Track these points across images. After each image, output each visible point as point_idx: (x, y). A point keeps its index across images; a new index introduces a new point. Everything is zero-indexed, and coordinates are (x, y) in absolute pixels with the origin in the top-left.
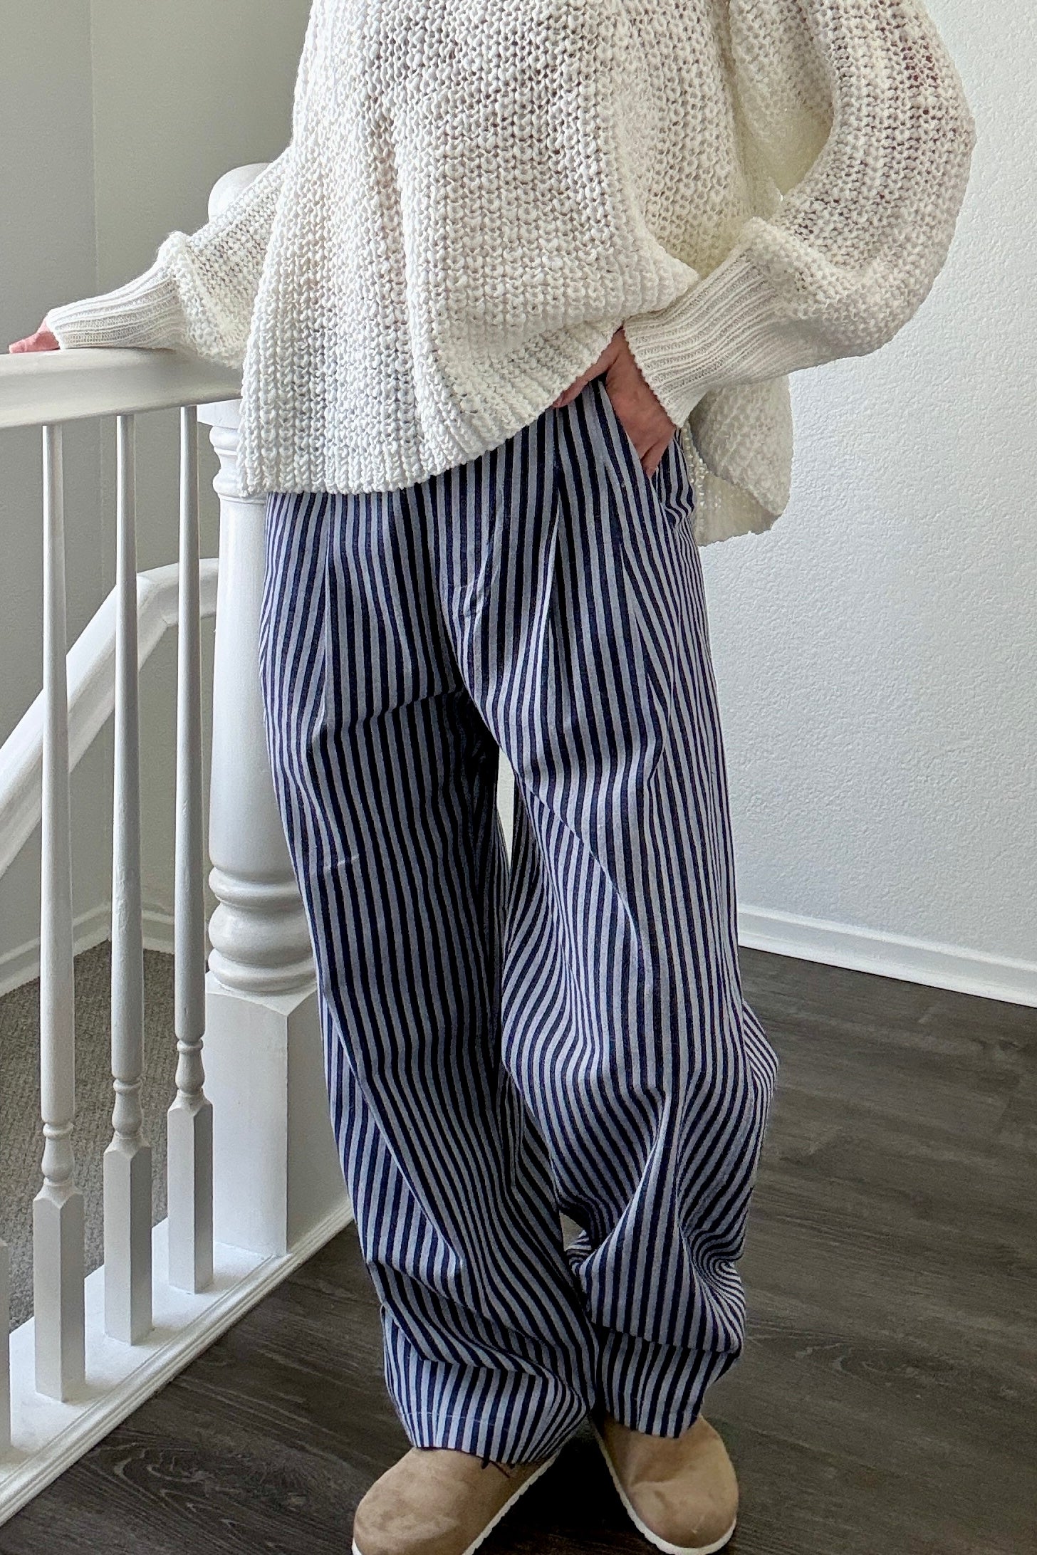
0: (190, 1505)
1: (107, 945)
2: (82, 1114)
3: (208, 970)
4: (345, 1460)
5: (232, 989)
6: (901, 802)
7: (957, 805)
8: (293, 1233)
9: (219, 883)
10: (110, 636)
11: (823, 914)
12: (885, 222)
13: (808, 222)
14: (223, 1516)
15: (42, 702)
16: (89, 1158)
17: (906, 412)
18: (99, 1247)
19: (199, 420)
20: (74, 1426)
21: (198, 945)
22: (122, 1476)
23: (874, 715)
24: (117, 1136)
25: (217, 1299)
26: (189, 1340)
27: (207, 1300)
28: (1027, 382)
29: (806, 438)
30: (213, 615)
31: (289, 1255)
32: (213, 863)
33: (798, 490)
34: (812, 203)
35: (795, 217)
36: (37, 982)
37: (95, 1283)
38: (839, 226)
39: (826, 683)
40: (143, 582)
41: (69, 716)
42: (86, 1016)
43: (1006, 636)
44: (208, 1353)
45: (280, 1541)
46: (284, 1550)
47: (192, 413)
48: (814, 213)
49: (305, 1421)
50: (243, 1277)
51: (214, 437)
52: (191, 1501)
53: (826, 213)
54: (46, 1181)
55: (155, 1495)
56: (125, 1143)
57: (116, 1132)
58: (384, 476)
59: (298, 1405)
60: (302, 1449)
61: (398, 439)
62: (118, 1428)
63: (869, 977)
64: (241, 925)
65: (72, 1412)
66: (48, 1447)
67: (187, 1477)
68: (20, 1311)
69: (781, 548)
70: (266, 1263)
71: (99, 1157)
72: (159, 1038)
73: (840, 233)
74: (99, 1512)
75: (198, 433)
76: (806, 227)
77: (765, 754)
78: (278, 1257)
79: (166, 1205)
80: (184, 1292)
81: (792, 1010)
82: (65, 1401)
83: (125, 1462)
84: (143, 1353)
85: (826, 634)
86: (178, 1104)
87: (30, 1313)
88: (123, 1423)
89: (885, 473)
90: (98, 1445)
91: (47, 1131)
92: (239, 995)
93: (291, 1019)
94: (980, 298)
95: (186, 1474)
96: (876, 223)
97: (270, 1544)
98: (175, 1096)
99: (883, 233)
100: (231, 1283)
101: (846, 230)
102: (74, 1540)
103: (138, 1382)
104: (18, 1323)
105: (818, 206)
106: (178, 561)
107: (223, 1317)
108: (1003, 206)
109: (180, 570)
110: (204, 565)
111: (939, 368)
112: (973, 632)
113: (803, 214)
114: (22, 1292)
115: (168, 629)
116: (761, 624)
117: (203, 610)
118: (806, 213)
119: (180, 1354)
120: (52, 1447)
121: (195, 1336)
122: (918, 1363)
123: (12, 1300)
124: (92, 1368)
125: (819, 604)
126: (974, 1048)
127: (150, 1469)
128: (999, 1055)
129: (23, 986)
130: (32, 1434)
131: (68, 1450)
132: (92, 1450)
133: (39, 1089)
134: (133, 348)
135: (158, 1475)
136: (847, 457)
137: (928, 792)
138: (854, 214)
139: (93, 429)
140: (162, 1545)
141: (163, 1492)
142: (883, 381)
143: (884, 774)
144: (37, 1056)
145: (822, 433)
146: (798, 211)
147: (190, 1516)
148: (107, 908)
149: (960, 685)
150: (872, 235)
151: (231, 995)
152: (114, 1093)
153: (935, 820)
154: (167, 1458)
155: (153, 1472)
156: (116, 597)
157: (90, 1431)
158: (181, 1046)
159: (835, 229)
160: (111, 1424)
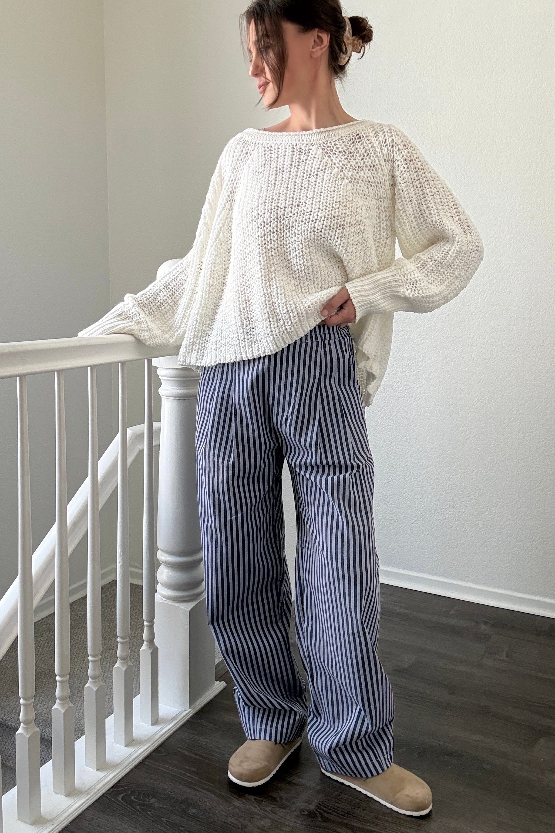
0: (149, 813)
1: (115, 581)
2: (104, 651)
3: (156, 592)
4: (213, 794)
5: (165, 599)
6: (442, 522)
7: (465, 523)
8: (192, 700)
9: (161, 556)
10: (115, 455)
11: (411, 569)
12: (449, 274)
13: (424, 264)
14: (163, 817)
15: (88, 481)
16: (107, 669)
17: (445, 361)
18: (112, 707)
19: (153, 365)
20: (101, 780)
21: (153, 581)
22: (122, 801)
23: (431, 487)
24: (119, 661)
25: (160, 728)
26: (148, 745)
27: (156, 728)
28: (494, 349)
29: (403, 372)
30: (159, 445)
31: (190, 710)
32: (159, 547)
33: (400, 394)
34: (427, 259)
35: (420, 262)
36: (86, 597)
37: (110, 721)
38: (434, 269)
39: (411, 473)
40: (130, 432)
41: (99, 487)
42: (106, 611)
43: (486, 454)
44: (157, 750)
45: (186, 828)
46: (187, 831)
47: (150, 362)
48: (427, 262)
49: (196, 778)
50: (171, 719)
51: (159, 372)
52: (149, 811)
53: (431, 263)
54: (90, 679)
55: (135, 809)
56: (122, 664)
57: (119, 659)
58: (270, 349)
59: (193, 772)
60: (196, 789)
61: (272, 335)
62: (119, 781)
63: (430, 595)
64: (170, 573)
65: (101, 774)
66: (90, 789)
67: (148, 801)
68: (79, 733)
69: (393, 418)
70: (182, 712)
71: (111, 669)
72: (136, 620)
73: (433, 272)
74: (111, 815)
75: (152, 370)
76: (423, 266)
77: (386, 503)
78: (185, 710)
79: (139, 689)
80: (147, 725)
81: (397, 608)
82: (97, 770)
83: (122, 795)
84: (130, 750)
85: (411, 453)
86: (144, 647)
87: (83, 734)
88: (121, 779)
89: (436, 386)
90: (111, 788)
91: (90, 658)
92: (169, 602)
93: (191, 612)
94: (475, 314)
95: (147, 800)
96: (446, 273)
97: (182, 829)
98: (143, 644)
99: (447, 278)
100: (166, 721)
101: (436, 272)
102: (101, 827)
103: (128, 761)
104: (79, 738)
105: (429, 260)
106: (144, 423)
107: (163, 734)
108: (484, 276)
109: (145, 427)
110: (155, 425)
111: (458, 343)
112: (472, 452)
113: (423, 261)
114: (79, 725)
115: (140, 451)
116: (385, 449)
117: (154, 444)
118: (424, 261)
119: (145, 750)
120: (92, 789)
121: (151, 743)
122: (450, 754)
123: (76, 729)
124: (109, 756)
125: (409, 441)
126: (473, 624)
127: (132, 798)
128: (483, 627)
129: (80, 599)
130: (84, 783)
131: (98, 790)
132: (109, 790)
133: (87, 641)
134: (128, 334)
135: (136, 800)
136: (420, 380)
137: (453, 518)
138: (440, 268)
139: (110, 367)
140: (137, 829)
141: (138, 807)
142: (435, 349)
143: (436, 511)
144: (86, 627)
145: (410, 370)
146: (422, 260)
147: (149, 817)
148: (114, 566)
149: (467, 474)
150: (443, 277)
151: (165, 602)
152: (118, 642)
153: (456, 530)
154: (140, 793)
155: (135, 800)
156: (118, 438)
157: (108, 782)
158: (145, 623)
159: (432, 270)
160: (116, 780)
